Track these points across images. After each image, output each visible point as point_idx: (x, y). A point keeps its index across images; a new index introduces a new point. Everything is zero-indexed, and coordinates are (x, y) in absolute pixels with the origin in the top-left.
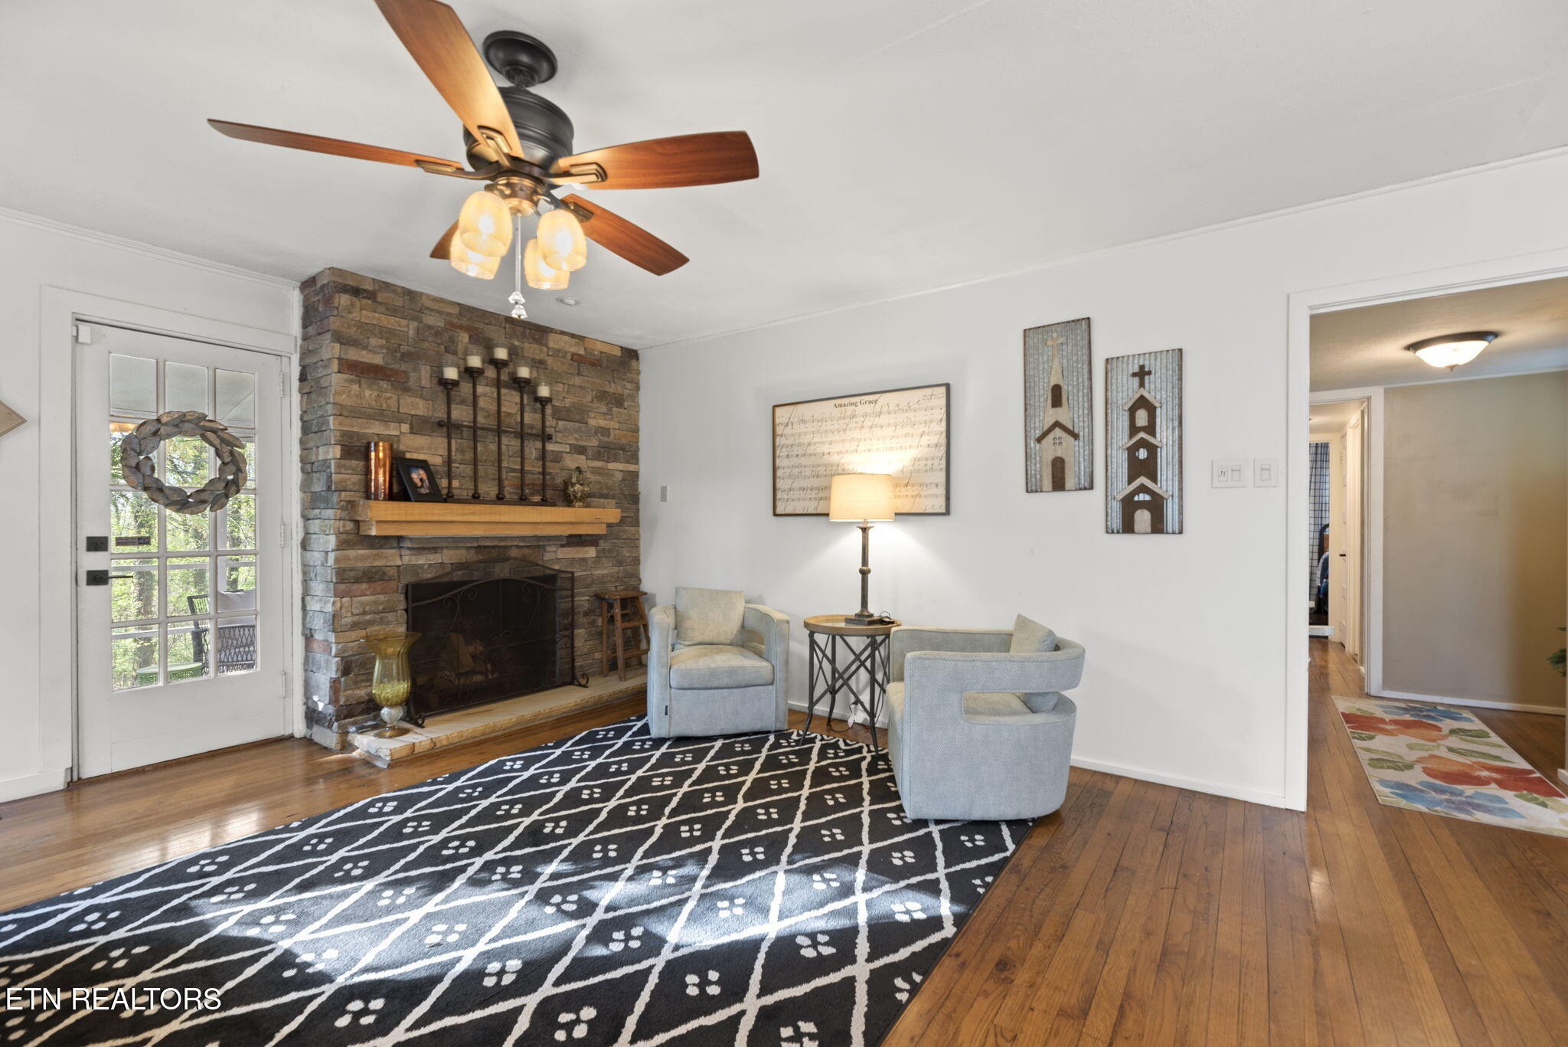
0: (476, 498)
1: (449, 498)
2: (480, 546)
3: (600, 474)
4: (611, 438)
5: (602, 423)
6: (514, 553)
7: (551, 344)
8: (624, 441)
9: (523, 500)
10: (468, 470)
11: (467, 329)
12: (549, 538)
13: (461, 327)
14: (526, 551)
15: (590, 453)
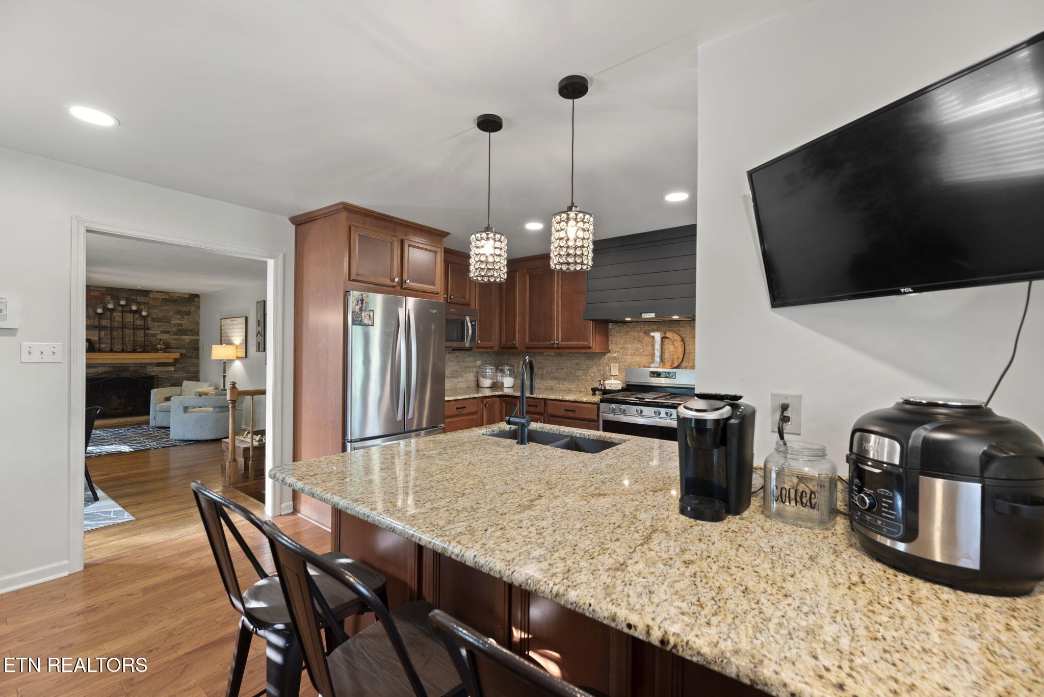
0: (111, 351)
1: (100, 351)
2: (113, 366)
3: (177, 340)
4: (184, 327)
5: (178, 322)
6: (131, 369)
7: (151, 296)
8: (190, 328)
9: (134, 351)
10: (109, 341)
11: (110, 295)
12: (147, 364)
13: (107, 295)
14: (137, 368)
15: (171, 333)
